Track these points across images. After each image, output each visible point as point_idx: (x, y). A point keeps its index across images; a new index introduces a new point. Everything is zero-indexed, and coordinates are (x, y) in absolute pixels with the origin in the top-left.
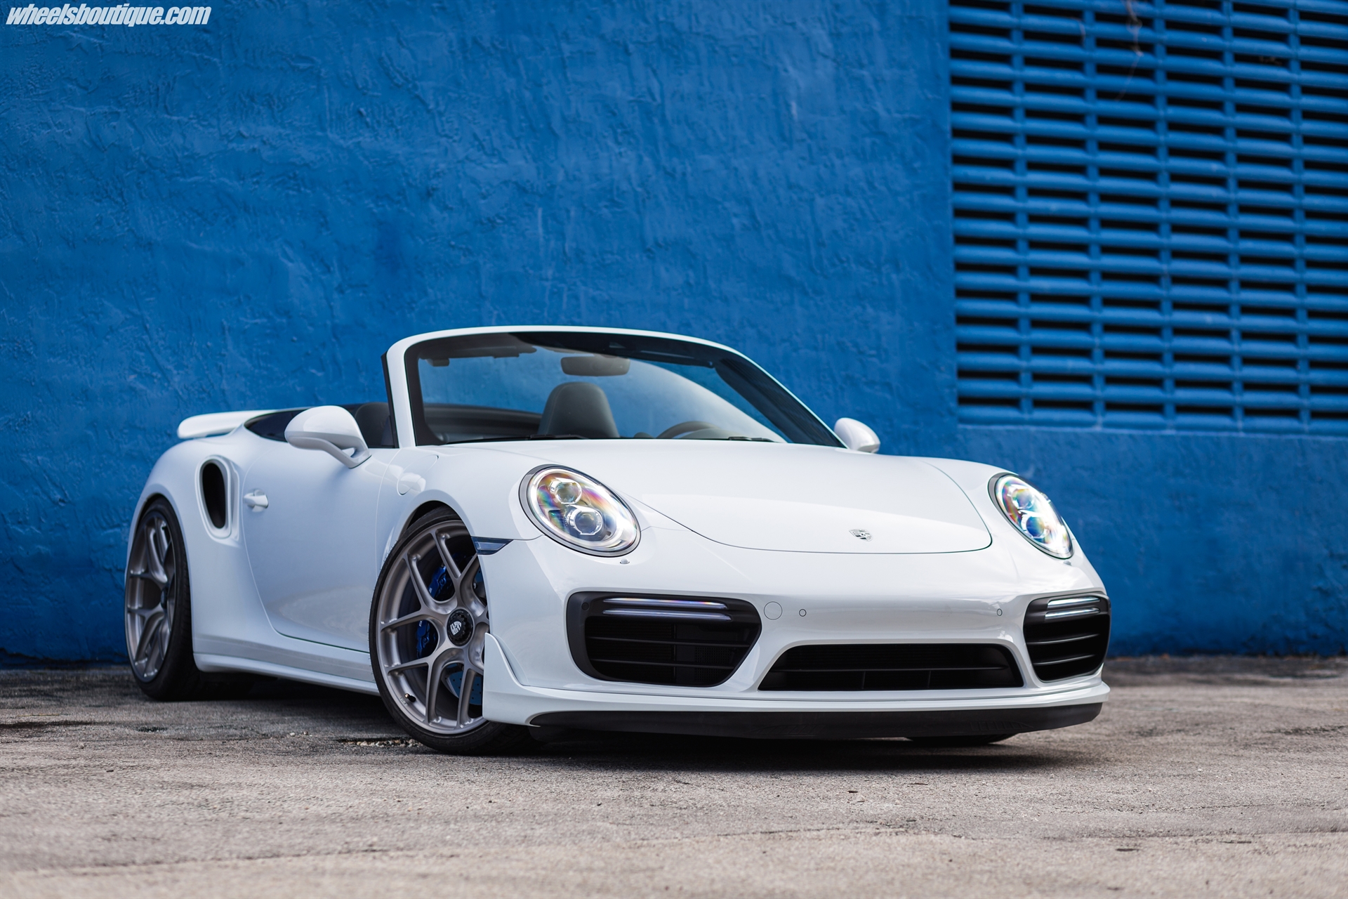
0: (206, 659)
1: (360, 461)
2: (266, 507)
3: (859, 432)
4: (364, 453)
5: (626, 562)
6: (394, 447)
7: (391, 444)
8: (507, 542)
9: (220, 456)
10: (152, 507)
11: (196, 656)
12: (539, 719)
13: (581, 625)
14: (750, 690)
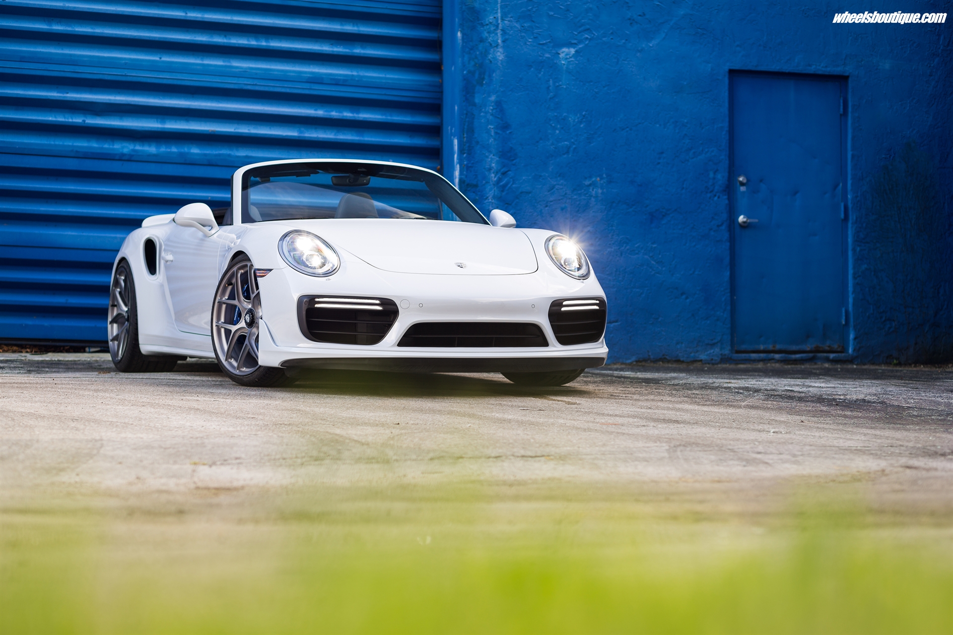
0: (146, 347)
1: (213, 233)
2: (172, 261)
3: (502, 216)
4: (215, 228)
5: (329, 280)
6: (231, 225)
7: (230, 223)
8: (270, 270)
9: (154, 235)
10: (120, 266)
11: (140, 346)
12: (286, 363)
13: (304, 313)
14: (393, 346)
